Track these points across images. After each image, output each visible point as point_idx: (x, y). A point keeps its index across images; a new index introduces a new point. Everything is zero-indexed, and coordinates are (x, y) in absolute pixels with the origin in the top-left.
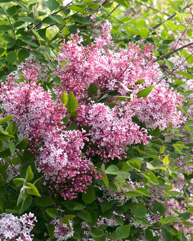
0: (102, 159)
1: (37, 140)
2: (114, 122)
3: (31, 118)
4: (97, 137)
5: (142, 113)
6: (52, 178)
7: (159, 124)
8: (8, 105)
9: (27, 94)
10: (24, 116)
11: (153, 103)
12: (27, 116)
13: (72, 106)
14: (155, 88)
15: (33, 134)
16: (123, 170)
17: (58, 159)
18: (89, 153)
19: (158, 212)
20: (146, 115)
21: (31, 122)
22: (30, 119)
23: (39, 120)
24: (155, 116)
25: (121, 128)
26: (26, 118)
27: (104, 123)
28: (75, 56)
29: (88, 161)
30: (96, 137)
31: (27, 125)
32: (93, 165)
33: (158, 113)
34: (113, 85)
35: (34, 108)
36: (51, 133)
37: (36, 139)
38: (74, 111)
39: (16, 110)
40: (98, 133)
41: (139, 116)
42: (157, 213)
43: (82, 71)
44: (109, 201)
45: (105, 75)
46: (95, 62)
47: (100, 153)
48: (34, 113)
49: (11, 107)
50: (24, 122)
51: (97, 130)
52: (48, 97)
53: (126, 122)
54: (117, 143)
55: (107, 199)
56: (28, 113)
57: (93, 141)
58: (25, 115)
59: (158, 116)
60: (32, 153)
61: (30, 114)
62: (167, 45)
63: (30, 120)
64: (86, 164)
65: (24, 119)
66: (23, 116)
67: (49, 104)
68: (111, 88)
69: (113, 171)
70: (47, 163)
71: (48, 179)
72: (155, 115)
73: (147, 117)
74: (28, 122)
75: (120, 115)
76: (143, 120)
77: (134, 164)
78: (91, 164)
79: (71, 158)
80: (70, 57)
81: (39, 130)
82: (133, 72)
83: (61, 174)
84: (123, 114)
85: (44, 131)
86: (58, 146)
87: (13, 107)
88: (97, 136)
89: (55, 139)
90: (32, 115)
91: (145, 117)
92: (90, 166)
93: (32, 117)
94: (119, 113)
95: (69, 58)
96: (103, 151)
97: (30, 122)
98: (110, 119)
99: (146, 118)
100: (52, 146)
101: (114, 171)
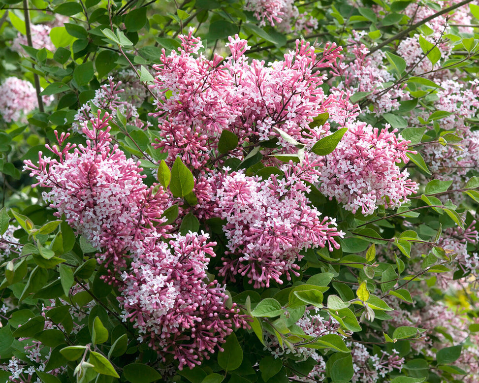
0: (250, 282)
1: (117, 258)
2: (269, 210)
3: (102, 215)
4: (238, 240)
5: (328, 181)
6: (152, 329)
7: (361, 204)
8: (56, 194)
9: (90, 171)
10: (90, 213)
11: (349, 162)
12: (94, 212)
13: (183, 186)
14: (350, 131)
15: (109, 246)
16: (290, 306)
17: (156, 298)
18: (225, 272)
19: (394, 350)
20: (336, 186)
21: (103, 223)
22: (101, 218)
23: (119, 218)
24: (353, 188)
25: (282, 223)
26: (94, 217)
27: (250, 212)
28: (186, 80)
29: (221, 289)
30: (236, 241)
31: (96, 229)
32: (231, 298)
33: (358, 181)
34: (267, 131)
35: (105, 198)
36: (141, 242)
37: (115, 255)
38: (188, 193)
39: (72, 203)
40: (238, 232)
41: (323, 187)
42: (393, 352)
43: (202, 110)
44: (276, 356)
45: (253, 109)
46: (227, 89)
47: (246, 271)
48: (108, 206)
49: (62, 198)
50: (91, 223)
51: (237, 227)
52: (132, 174)
53: (295, 205)
54: (276, 253)
55: (273, 353)
56: (96, 207)
57: (231, 249)
58: (89, 211)
59: (360, 186)
60: (110, 283)
61: (100, 208)
62: (399, 13)
63: (102, 220)
64: (217, 298)
65: (89, 217)
66: (87, 213)
67: (133, 188)
68: (264, 137)
69: (269, 310)
70: (139, 304)
71: (145, 332)
72: (354, 185)
73: (338, 189)
74: (98, 224)
75: (281, 194)
76: (331, 196)
77: (309, 294)
78: (227, 296)
79: (185, 290)
80: (178, 84)
81: (119, 237)
82: (306, 103)
83: (167, 322)
84: (287, 191)
85: (130, 238)
86: (159, 268)
87: (66, 196)
88: (238, 238)
89: (149, 255)
90: (104, 209)
91: (335, 189)
92: (225, 301)
93: (103, 213)
94: (278, 190)
95: (174, 85)
96: (251, 267)
97: (101, 223)
98: (261, 204)
99: (336, 192)
100: (145, 270)
101: (271, 309)
